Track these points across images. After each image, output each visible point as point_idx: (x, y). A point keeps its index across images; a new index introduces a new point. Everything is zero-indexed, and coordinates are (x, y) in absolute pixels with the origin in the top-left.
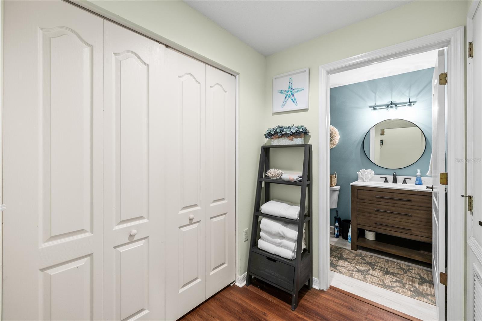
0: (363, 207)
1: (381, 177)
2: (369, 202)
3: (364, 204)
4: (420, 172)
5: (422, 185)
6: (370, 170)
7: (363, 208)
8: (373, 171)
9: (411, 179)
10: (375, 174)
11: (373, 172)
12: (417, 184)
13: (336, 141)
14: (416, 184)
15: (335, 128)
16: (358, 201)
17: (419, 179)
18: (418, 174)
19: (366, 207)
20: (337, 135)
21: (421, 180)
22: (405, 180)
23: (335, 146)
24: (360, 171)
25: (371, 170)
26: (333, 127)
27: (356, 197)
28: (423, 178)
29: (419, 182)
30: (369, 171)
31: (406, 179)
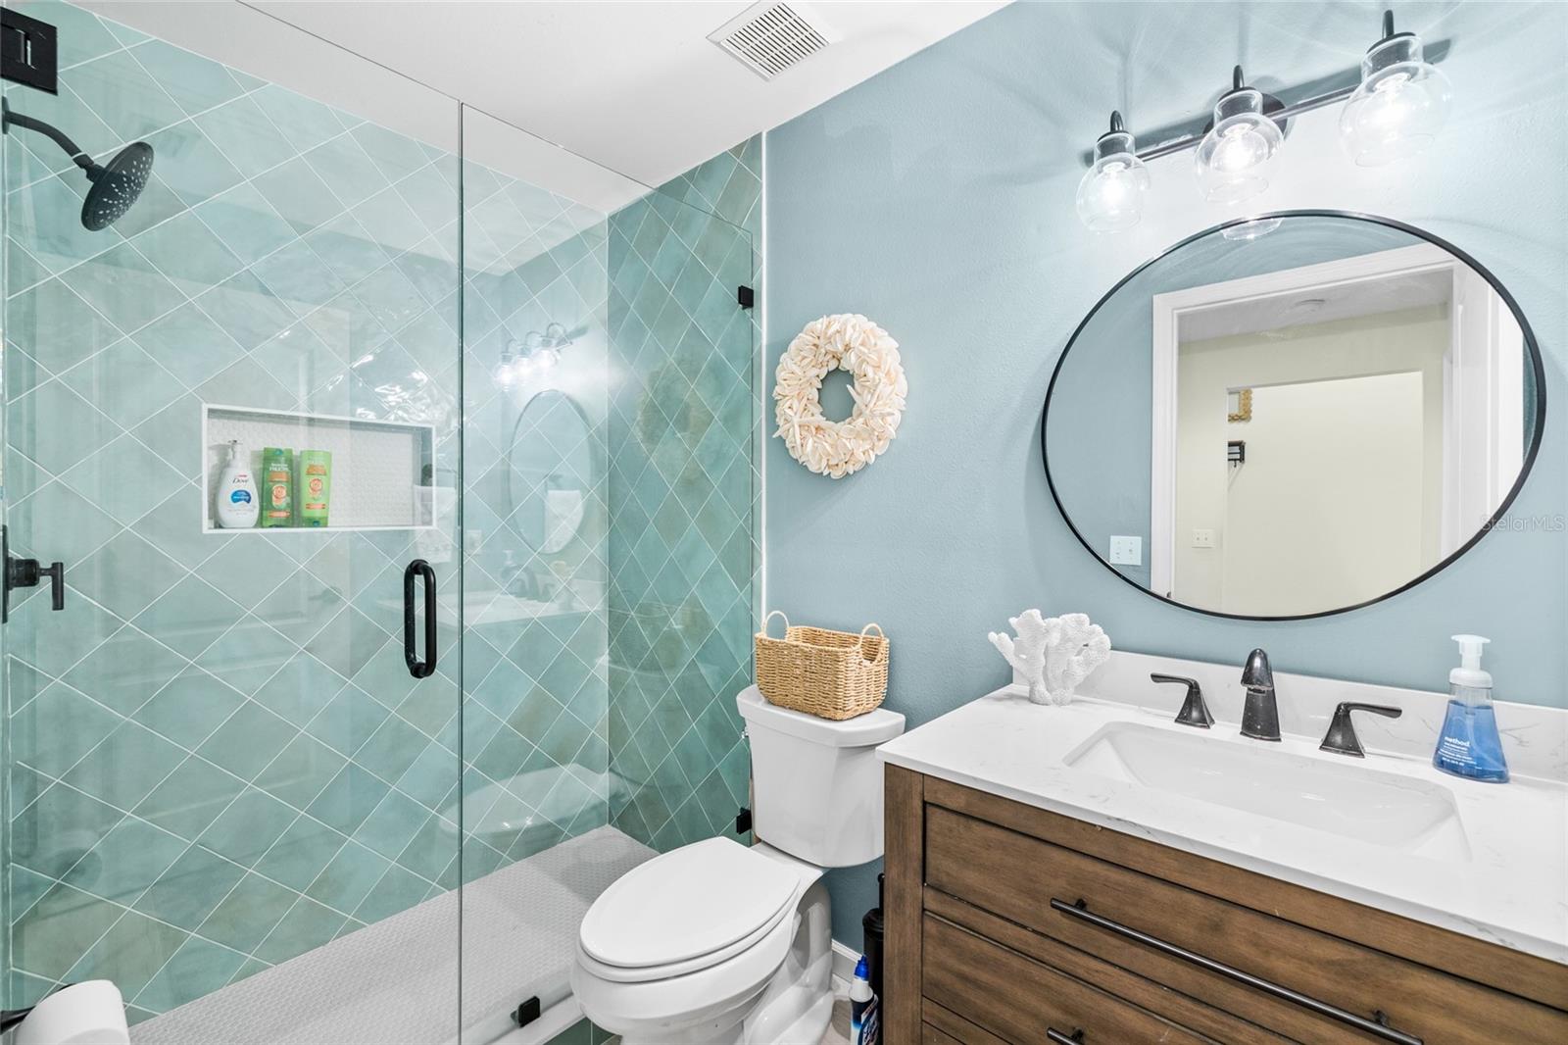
0: (966, 969)
1: (1156, 678)
2: (1010, 933)
3: (973, 944)
4: (1485, 664)
5: (1502, 778)
6: (1080, 623)
7: (964, 978)
8: (1097, 628)
9: (1394, 712)
10: (1113, 648)
11: (1101, 638)
12: (1453, 769)
13: (883, 416)
14: (1441, 764)
15: (880, 332)
16: (932, 902)
17: (1469, 722)
18: (1468, 674)
19: (984, 977)
20: (888, 374)
21: (1489, 732)
22: (1342, 718)
23: (882, 448)
24: (1013, 621)
25: (1084, 617)
26: (873, 324)
27: (917, 864)
28: (1508, 715)
29: (1470, 749)
30: (1073, 623)
31: (1353, 713)
